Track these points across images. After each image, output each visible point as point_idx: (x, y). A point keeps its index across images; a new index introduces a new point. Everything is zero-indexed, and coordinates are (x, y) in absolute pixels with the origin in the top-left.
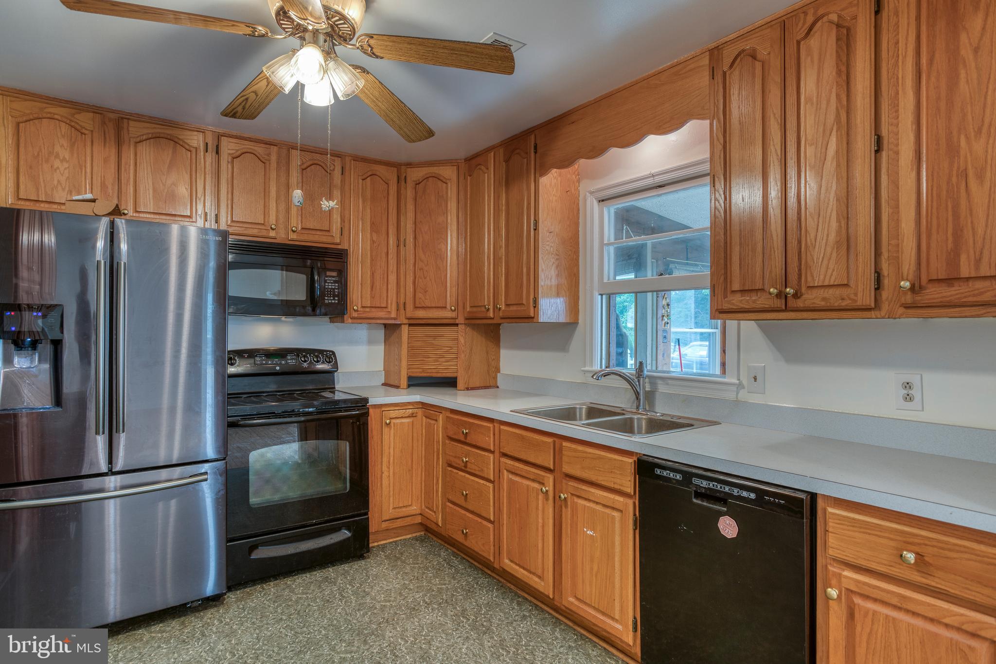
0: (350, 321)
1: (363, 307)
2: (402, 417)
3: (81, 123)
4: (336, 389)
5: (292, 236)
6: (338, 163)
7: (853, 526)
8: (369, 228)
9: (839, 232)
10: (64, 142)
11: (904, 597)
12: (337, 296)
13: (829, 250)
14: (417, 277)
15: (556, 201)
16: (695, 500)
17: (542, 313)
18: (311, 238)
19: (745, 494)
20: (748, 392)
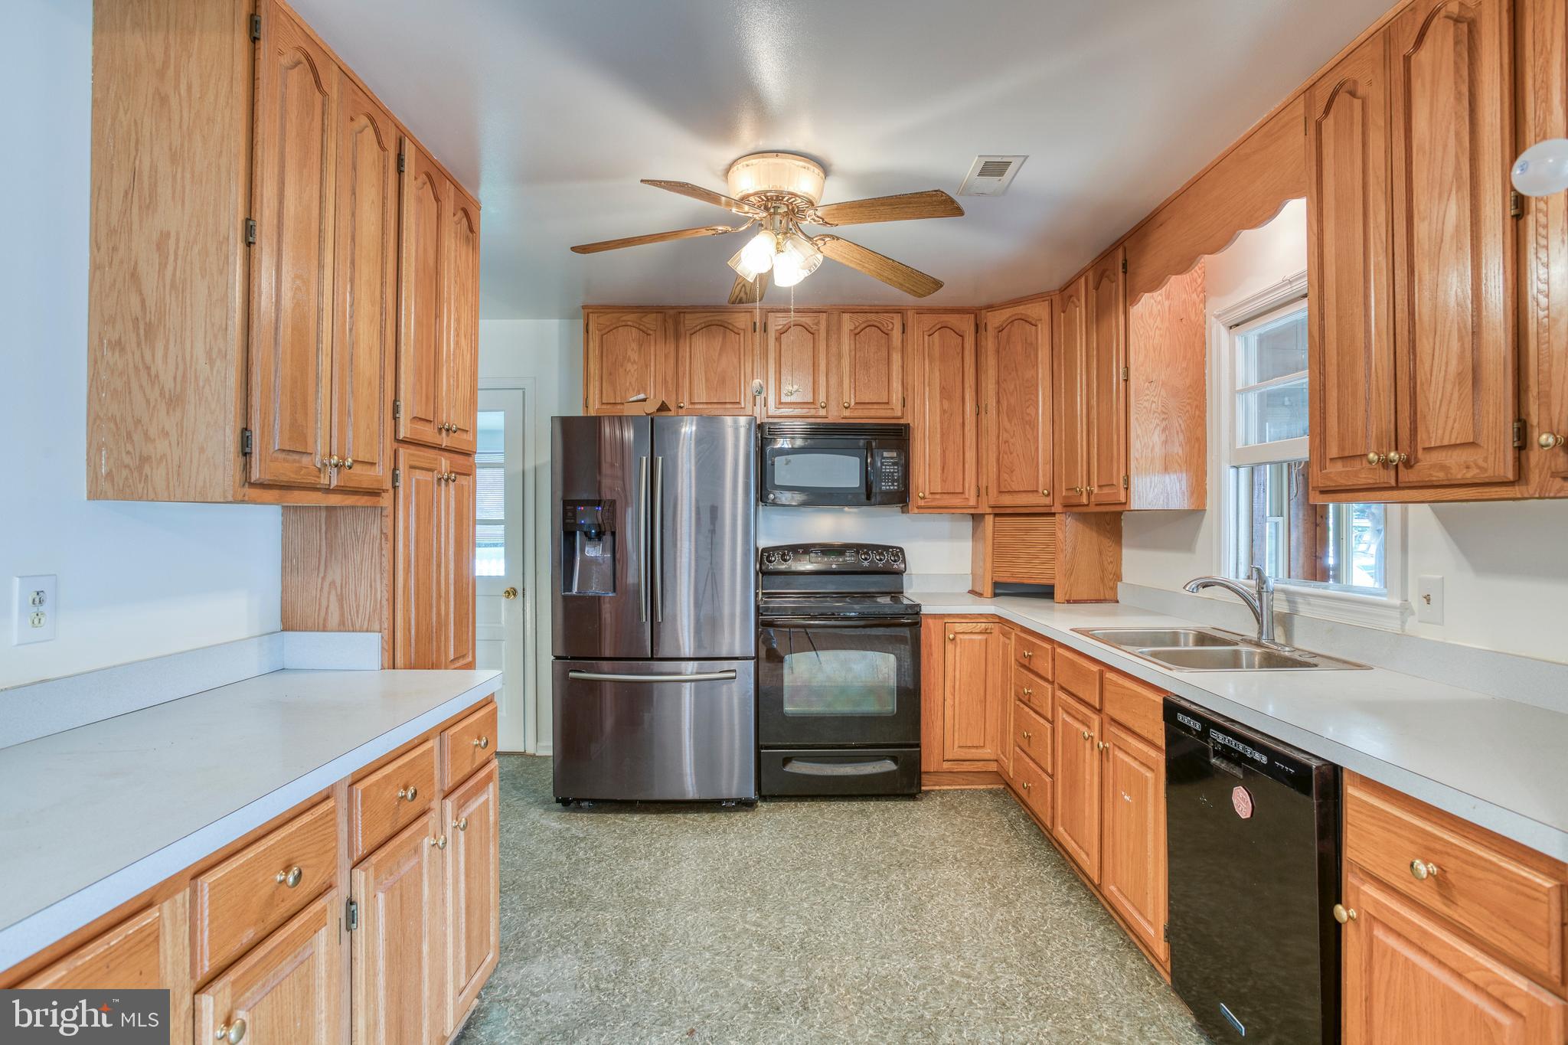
0: (916, 511)
1: (932, 493)
2: (971, 633)
3: (647, 325)
4: (905, 594)
5: (847, 413)
6: (897, 320)
7: (1373, 818)
8: (938, 395)
9: (1461, 357)
10: (634, 346)
11: (1425, 932)
12: (897, 481)
13: (1449, 387)
14: (1002, 452)
15: (1161, 336)
16: (1213, 761)
17: (1137, 498)
18: (866, 413)
19: (1257, 756)
20: (1419, 621)
